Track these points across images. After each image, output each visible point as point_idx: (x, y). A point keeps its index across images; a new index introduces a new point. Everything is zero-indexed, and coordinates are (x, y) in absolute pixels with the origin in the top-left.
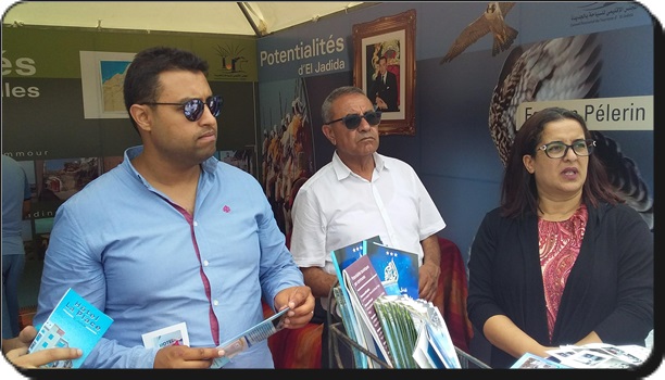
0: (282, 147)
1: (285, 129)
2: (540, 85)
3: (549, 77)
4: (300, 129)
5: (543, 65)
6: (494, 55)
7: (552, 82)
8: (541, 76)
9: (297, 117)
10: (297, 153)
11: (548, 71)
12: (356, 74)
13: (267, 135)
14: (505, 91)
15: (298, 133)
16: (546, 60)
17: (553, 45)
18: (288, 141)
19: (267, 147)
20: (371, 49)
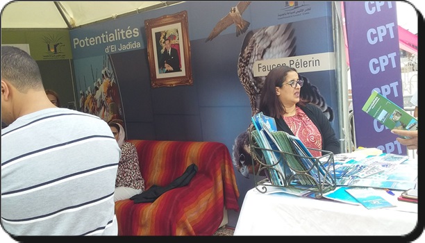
0: (96, 101)
1: (97, 89)
2: (264, 51)
3: (269, 46)
4: (110, 88)
5: (265, 40)
6: (237, 36)
7: (271, 49)
8: (265, 46)
9: (106, 80)
10: (108, 104)
11: (268, 44)
12: (149, 50)
13: (83, 94)
14: (245, 55)
15: (108, 90)
16: (266, 38)
17: (270, 30)
18: (101, 97)
19: (84, 102)
20: (158, 35)
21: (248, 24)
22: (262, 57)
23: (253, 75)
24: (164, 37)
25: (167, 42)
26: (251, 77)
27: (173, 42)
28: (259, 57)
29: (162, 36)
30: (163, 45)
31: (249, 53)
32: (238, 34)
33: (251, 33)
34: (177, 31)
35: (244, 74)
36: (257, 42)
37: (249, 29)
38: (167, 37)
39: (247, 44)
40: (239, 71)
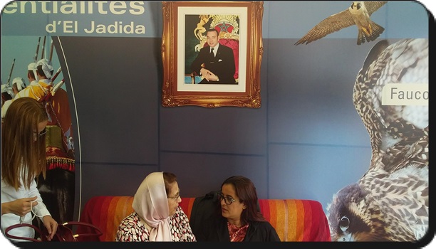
21: (381, 30)
22: (399, 79)
23: (380, 103)
24: (207, 26)
25: (212, 34)
26: (376, 105)
27: (225, 36)
28: (395, 78)
29: (202, 23)
30: (202, 37)
31: (378, 70)
32: (360, 42)
33: (385, 43)
34: (238, 20)
35: (365, 100)
36: (393, 56)
37: (382, 37)
38: (213, 25)
39: (376, 58)
40: (356, 95)
